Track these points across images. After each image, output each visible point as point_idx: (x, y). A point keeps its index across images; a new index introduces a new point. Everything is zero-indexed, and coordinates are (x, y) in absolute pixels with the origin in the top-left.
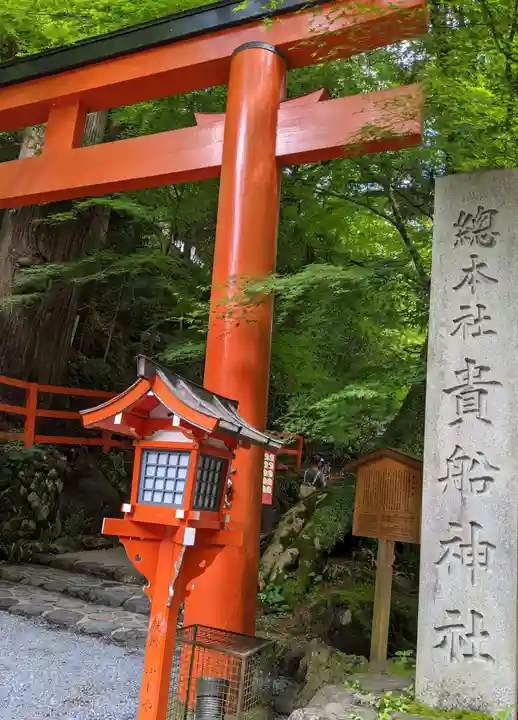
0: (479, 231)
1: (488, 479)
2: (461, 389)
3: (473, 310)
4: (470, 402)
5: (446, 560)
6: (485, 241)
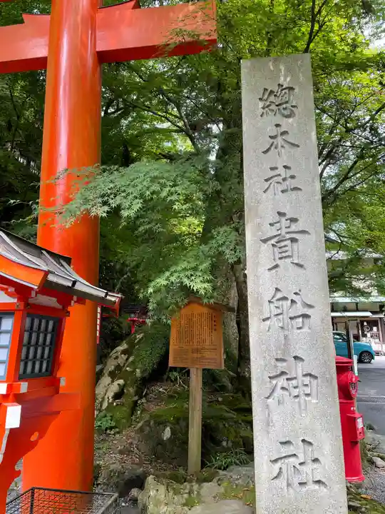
0: (280, 105)
1: (305, 316)
2: (276, 239)
3: (281, 171)
4: (284, 249)
5: (275, 394)
6: (286, 113)
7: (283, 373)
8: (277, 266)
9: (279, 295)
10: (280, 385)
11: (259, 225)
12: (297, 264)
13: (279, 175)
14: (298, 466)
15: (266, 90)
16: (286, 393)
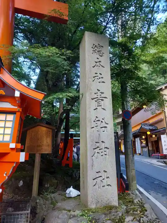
0: (99, 51)
1: (105, 127)
2: (97, 99)
3: (98, 75)
4: (99, 103)
5: (95, 155)
6: (101, 55)
7: (98, 147)
8: (97, 109)
9: (97, 119)
10: (97, 152)
11: (91, 93)
12: (103, 109)
13: (98, 76)
14: (102, 180)
15: (94, 45)
16: (99, 154)
